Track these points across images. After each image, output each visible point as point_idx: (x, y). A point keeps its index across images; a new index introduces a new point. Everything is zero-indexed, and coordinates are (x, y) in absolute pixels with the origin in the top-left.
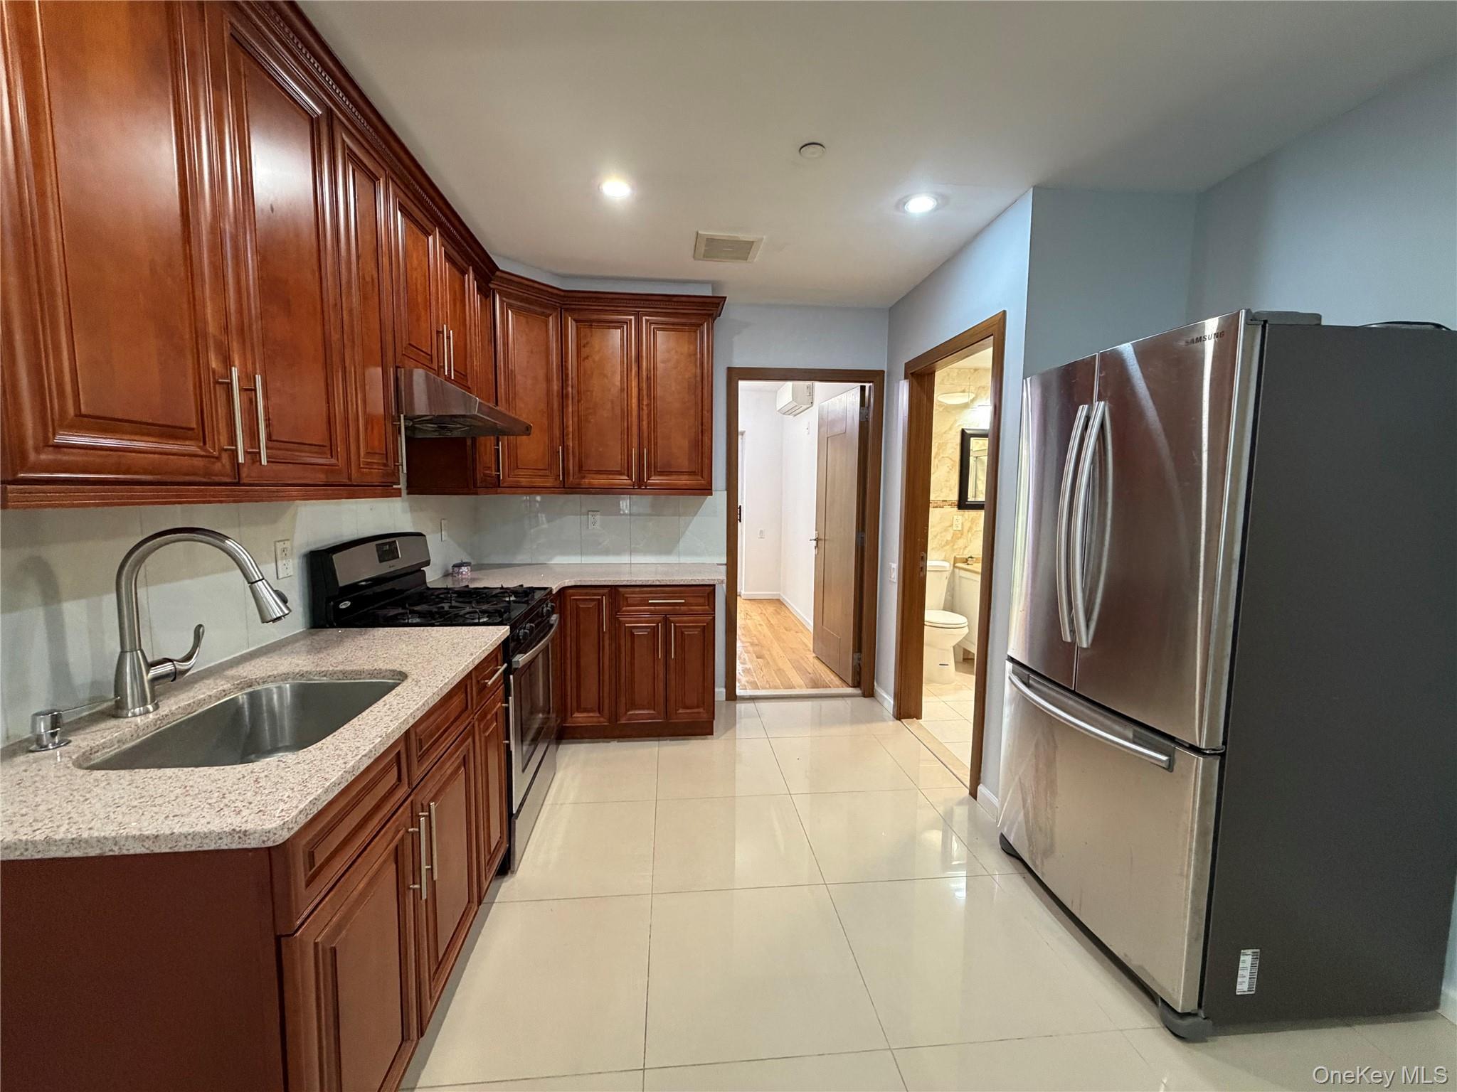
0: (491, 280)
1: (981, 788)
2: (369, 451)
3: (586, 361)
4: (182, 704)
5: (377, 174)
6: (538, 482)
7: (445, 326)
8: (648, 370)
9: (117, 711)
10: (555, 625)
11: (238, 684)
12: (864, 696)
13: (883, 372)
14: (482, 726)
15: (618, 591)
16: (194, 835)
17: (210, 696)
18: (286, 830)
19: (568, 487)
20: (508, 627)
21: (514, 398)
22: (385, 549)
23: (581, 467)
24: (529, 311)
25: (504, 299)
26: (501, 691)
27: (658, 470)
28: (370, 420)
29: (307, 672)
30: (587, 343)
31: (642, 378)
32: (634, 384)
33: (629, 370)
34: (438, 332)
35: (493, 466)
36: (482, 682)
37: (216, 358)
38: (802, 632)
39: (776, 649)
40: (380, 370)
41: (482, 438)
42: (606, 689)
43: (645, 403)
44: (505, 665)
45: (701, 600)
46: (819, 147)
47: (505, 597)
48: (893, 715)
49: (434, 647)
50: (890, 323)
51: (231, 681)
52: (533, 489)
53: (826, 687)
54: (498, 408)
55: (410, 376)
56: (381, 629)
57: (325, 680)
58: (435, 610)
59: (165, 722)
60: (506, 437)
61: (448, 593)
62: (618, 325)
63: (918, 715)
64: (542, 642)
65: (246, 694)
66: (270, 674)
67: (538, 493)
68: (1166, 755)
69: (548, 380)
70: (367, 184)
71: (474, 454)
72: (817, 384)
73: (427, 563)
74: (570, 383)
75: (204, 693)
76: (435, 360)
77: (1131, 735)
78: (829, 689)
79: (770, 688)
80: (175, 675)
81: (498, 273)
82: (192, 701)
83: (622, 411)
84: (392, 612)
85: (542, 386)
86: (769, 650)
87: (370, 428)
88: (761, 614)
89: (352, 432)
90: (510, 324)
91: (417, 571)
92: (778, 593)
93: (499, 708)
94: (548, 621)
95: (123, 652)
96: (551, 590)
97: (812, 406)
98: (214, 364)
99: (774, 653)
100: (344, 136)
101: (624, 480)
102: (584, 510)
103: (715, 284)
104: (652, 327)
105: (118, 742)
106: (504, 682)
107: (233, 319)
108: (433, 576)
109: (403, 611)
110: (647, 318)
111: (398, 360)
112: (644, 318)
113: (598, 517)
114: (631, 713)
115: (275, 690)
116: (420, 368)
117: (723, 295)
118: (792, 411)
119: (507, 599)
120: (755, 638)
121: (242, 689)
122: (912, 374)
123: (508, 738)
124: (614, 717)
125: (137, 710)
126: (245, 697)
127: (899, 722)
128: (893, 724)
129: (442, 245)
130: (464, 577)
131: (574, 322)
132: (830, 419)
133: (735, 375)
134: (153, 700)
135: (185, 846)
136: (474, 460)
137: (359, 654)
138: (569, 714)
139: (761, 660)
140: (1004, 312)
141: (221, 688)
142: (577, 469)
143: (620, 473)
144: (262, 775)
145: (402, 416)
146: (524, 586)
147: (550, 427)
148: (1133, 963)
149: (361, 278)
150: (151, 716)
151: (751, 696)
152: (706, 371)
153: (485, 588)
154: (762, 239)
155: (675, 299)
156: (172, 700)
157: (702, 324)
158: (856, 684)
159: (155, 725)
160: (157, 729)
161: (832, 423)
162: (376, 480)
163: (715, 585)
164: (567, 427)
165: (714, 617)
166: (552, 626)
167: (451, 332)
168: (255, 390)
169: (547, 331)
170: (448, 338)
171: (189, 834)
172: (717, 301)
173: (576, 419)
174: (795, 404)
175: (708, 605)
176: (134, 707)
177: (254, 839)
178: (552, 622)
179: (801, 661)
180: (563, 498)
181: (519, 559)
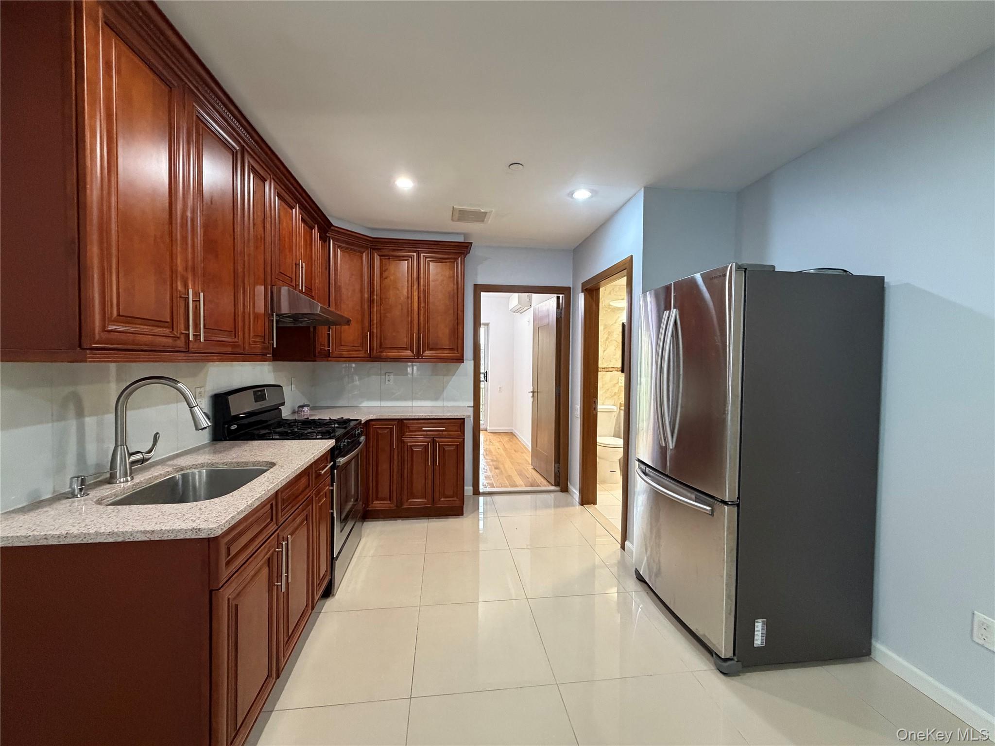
0: (328, 231)
1: (627, 543)
2: (256, 334)
3: (386, 280)
4: (147, 478)
5: (265, 177)
6: (354, 354)
7: (300, 261)
8: (424, 286)
9: (111, 480)
10: (363, 443)
11: (176, 469)
12: (562, 491)
13: (570, 288)
14: (317, 498)
15: (403, 422)
16: (173, 530)
17: (161, 474)
18: (220, 529)
19: (373, 357)
20: (334, 440)
21: (340, 302)
22: (258, 394)
23: (381, 346)
24: (351, 249)
25: (336, 243)
26: (329, 480)
27: (430, 347)
28: (257, 316)
29: (215, 463)
30: (387, 269)
31: (420, 291)
32: (415, 294)
33: (412, 286)
34: (296, 264)
35: (326, 344)
36: (318, 472)
37: (181, 284)
38: (526, 453)
39: (508, 464)
40: (263, 287)
41: (320, 327)
42: (395, 486)
43: (422, 306)
44: (332, 463)
45: (456, 428)
46: (520, 165)
47: (332, 425)
48: (579, 503)
49: (290, 450)
50: (573, 259)
51: (172, 467)
52: (350, 359)
53: (538, 486)
54: (330, 309)
55: (280, 291)
56: (256, 441)
57: (225, 467)
58: (289, 431)
59: (138, 487)
60: (334, 327)
61: (296, 422)
62: (406, 258)
63: (595, 503)
64: (355, 451)
65: (181, 474)
66: (194, 463)
67: (354, 361)
68: (710, 507)
69: (362, 291)
70: (261, 183)
71: (314, 337)
72: (534, 295)
73: (283, 404)
74: (375, 293)
75: (157, 473)
76: (294, 282)
77: (693, 497)
78: (539, 487)
79: (502, 487)
80: (143, 461)
81: (332, 228)
82: (151, 476)
83: (408, 312)
84: (263, 432)
85: (358, 295)
86: (503, 464)
87: (256, 320)
88: (500, 441)
89: (247, 323)
90: (339, 257)
91: (276, 409)
92: (511, 428)
93: (328, 489)
94: (359, 440)
95: (116, 447)
96: (361, 421)
97: (531, 307)
98: (179, 288)
99: (506, 466)
100: (249, 159)
101: (408, 353)
102: (383, 372)
103: (466, 235)
104: (427, 260)
105: (115, 495)
106: (330, 474)
107: (190, 263)
108: (286, 413)
109: (269, 431)
110: (424, 254)
111: (273, 281)
112: (422, 254)
113: (392, 377)
114: (410, 501)
115: (197, 473)
116: (286, 286)
117: (471, 242)
118: (519, 311)
119: (333, 426)
120: (494, 457)
121: (178, 472)
122: (586, 289)
123: (332, 509)
124: (400, 503)
125: (122, 480)
126: (180, 476)
127: (582, 507)
128: (578, 508)
129: (300, 213)
130: (305, 413)
131: (378, 257)
132: (539, 316)
133: (479, 289)
134: (130, 475)
135: (168, 537)
136: (314, 341)
137: (245, 453)
138: (371, 502)
139: (498, 470)
140: (632, 256)
141: (167, 470)
142: (378, 347)
143: (406, 349)
144: (203, 507)
145: (274, 314)
146: (344, 418)
147: (362, 321)
148: (700, 633)
149: (256, 237)
150: (129, 483)
151: (489, 492)
152: (460, 286)
153: (319, 419)
154: (492, 211)
155: (441, 243)
156: (139, 476)
157: (458, 259)
158: (557, 484)
159: (132, 488)
160: (134, 490)
161: (541, 318)
162: (258, 351)
163: (464, 419)
164: (373, 320)
165: (464, 439)
166: (361, 443)
167: (304, 264)
168: (199, 301)
169: (362, 263)
170: (302, 267)
171: (170, 530)
172: (467, 245)
173: (379, 315)
174: (520, 306)
175: (460, 431)
176: (120, 478)
177: (204, 533)
178: (361, 441)
179: (524, 471)
180: (370, 365)
181: (340, 403)
